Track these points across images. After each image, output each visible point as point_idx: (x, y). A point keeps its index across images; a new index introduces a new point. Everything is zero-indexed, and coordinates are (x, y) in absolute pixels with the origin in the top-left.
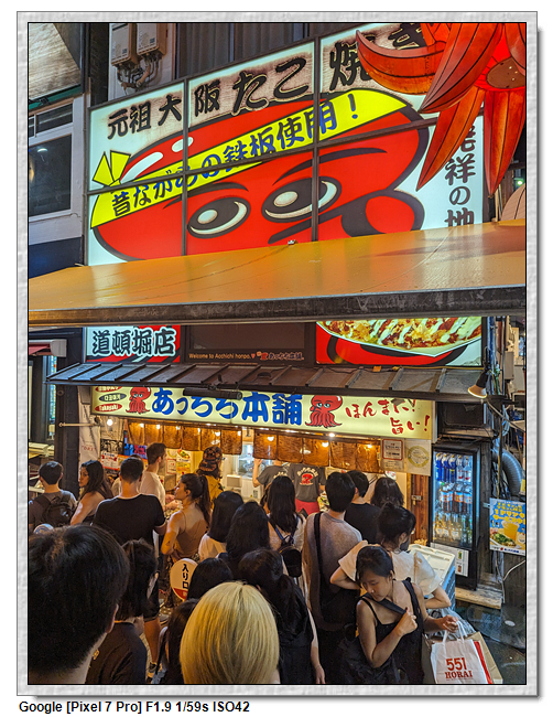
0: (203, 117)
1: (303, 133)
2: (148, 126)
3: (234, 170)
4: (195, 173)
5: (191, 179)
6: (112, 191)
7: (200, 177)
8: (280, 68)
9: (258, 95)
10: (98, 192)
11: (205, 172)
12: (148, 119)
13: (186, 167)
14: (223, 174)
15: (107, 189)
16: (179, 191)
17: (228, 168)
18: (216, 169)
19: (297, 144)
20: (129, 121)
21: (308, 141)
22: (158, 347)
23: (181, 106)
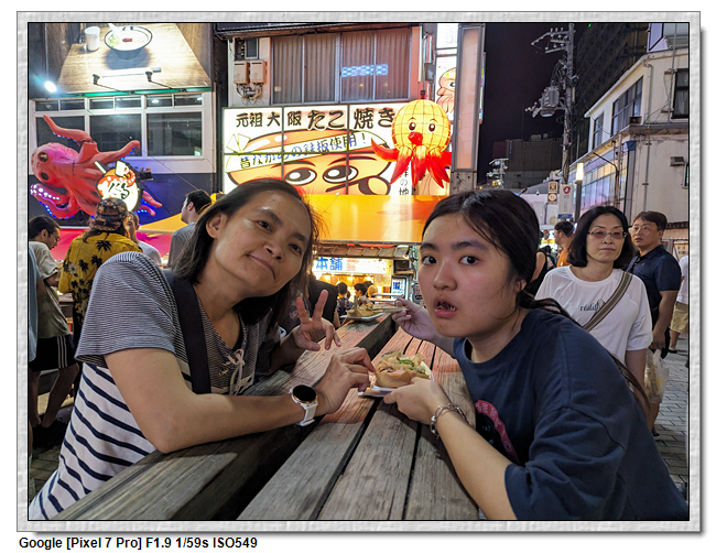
0: (292, 127)
1: (342, 145)
2: (261, 125)
3: (308, 156)
4: (288, 154)
5: (285, 156)
6: (240, 154)
7: (291, 156)
8: (331, 114)
9: (320, 123)
10: (230, 154)
11: (294, 154)
12: (261, 122)
13: (283, 150)
14: (302, 156)
15: (235, 153)
16: (279, 161)
17: (306, 154)
18: (300, 154)
19: (339, 150)
20: (249, 120)
21: (344, 149)
23: (280, 121)
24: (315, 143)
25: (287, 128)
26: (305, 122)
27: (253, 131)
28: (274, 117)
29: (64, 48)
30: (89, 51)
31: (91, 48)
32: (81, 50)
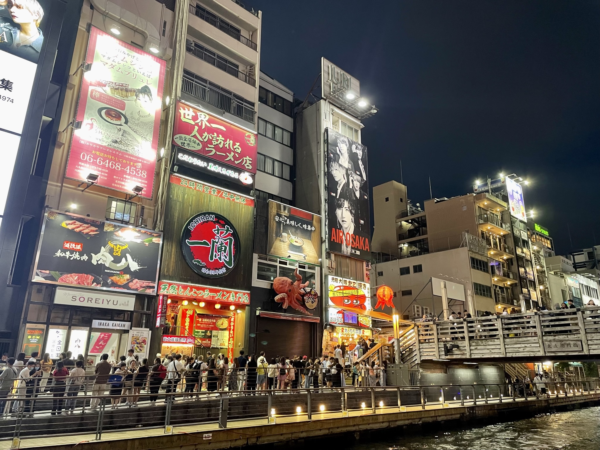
6: (332, 291)
8: (354, 283)
9: (351, 285)
10: (330, 291)
12: (337, 281)
13: (343, 292)
14: (348, 295)
22: (340, 321)
23: (342, 282)
24: (350, 291)
25: (344, 285)
26: (348, 284)
27: (336, 284)
28: (340, 281)
29: (274, 238)
30: (283, 242)
31: (284, 241)
32: (281, 240)
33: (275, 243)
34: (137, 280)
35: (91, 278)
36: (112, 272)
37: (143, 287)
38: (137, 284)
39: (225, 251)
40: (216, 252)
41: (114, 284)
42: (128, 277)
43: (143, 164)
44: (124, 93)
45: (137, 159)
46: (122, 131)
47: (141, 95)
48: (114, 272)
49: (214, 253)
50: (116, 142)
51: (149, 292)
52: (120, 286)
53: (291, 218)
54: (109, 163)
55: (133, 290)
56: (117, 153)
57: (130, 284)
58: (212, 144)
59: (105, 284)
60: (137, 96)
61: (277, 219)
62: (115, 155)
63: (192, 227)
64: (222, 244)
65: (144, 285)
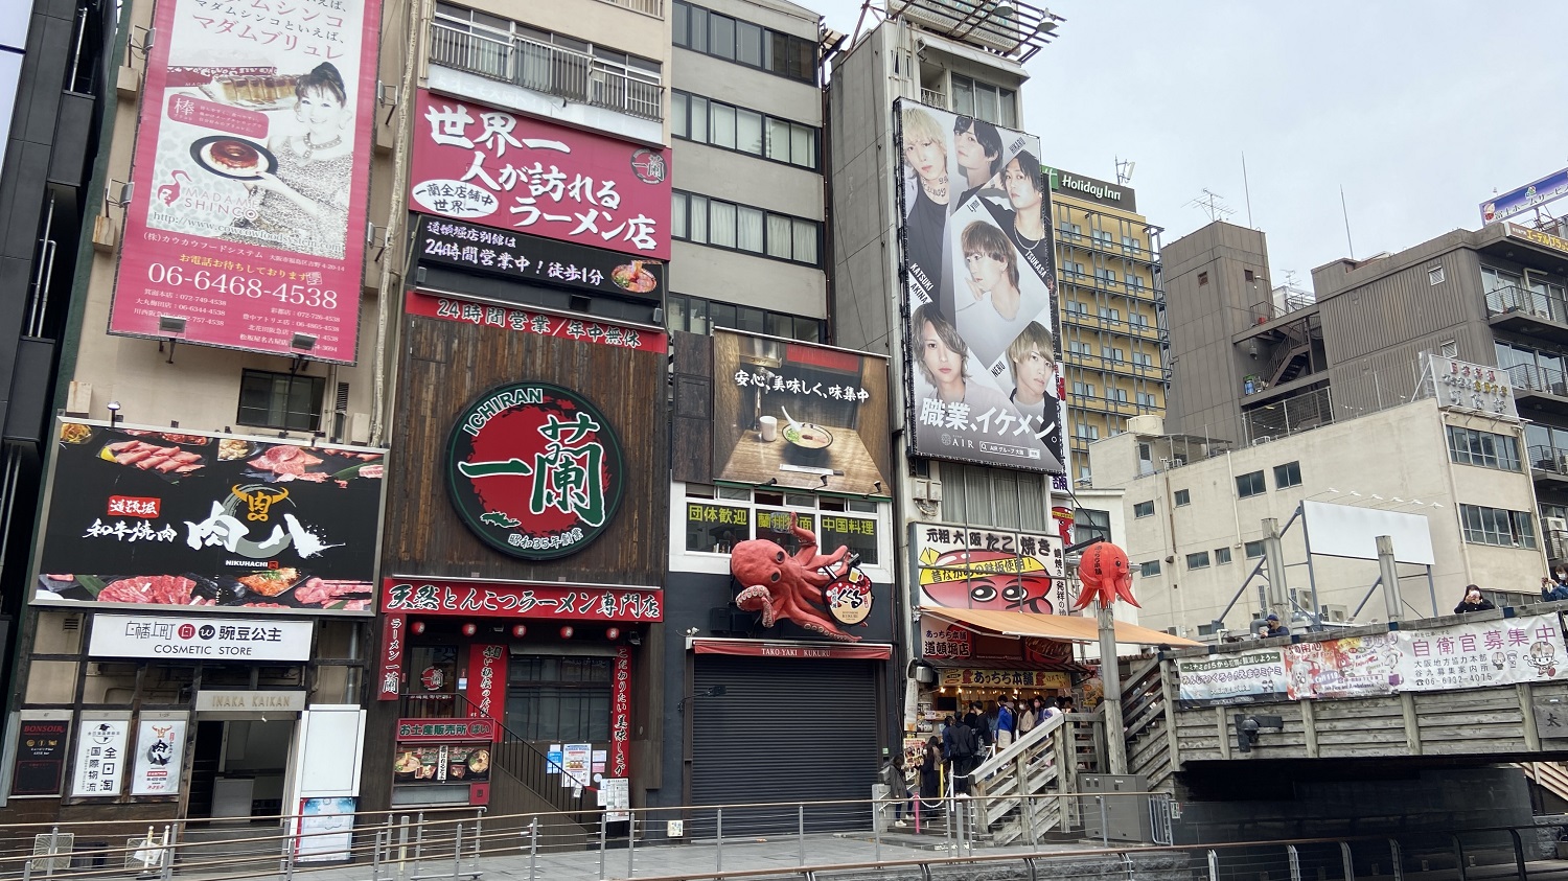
0: (974, 547)
1: (1014, 567)
2: (948, 542)
4: (973, 572)
5: (970, 573)
6: (931, 568)
7: (975, 574)
8: (1004, 538)
9: (996, 546)
10: (923, 568)
12: (948, 538)
13: (968, 567)
14: (984, 575)
15: (928, 567)
16: (966, 577)
17: (986, 573)
19: (1012, 571)
20: (938, 536)
21: (1016, 571)
22: (961, 652)
23: (964, 538)
24: (993, 563)
25: (970, 547)
26: (984, 544)
27: (942, 547)
28: (958, 536)
29: (735, 432)
30: (764, 441)
31: (767, 438)
32: (756, 439)
33: (737, 447)
34: (318, 580)
35: (186, 584)
36: (245, 563)
37: (337, 598)
38: (318, 590)
39: (577, 483)
40: (549, 486)
41: (253, 596)
42: (291, 573)
43: (325, 273)
44: (263, 91)
45: (308, 262)
46: (261, 193)
47: (311, 92)
48: (253, 564)
49: (545, 492)
50: (245, 224)
51: (358, 608)
52: (269, 600)
53: (787, 372)
54: (227, 283)
55: (309, 606)
56: (250, 253)
57: (300, 592)
58: (528, 194)
59: (229, 598)
60: (300, 94)
61: (742, 379)
62: (244, 260)
63: (475, 426)
64: (568, 463)
65: (339, 592)
